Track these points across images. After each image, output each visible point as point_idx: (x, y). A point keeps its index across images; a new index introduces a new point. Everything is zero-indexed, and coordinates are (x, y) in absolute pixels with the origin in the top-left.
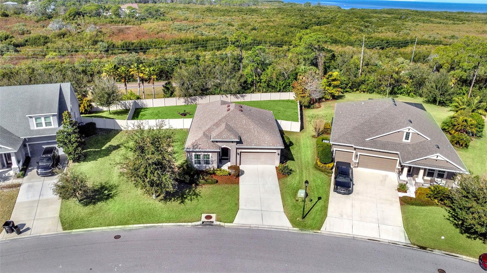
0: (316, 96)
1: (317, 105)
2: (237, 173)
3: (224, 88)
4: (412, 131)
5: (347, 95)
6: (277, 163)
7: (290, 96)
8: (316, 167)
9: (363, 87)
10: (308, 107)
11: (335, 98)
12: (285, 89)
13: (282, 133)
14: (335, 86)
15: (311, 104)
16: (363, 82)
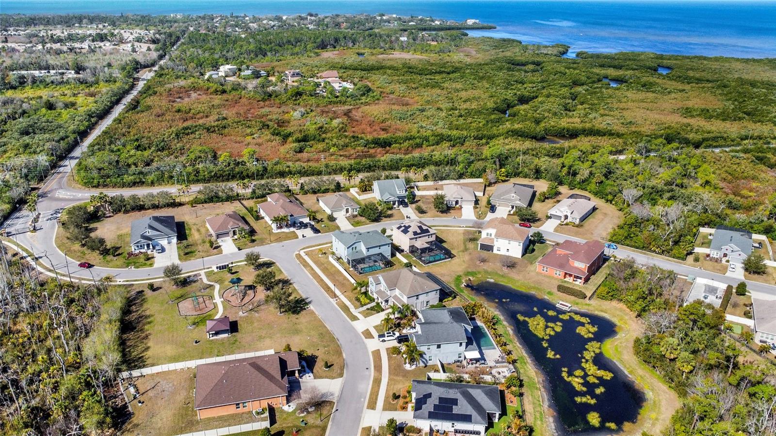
0: (493, 181)
1: (493, 185)
2: (461, 208)
3: (451, 176)
4: (514, 195)
5: (511, 179)
6: (474, 205)
7: (481, 180)
8: (486, 207)
9: (521, 175)
10: (489, 186)
11: (504, 181)
12: (479, 177)
13: (476, 196)
14: (503, 176)
15: (490, 184)
16: (521, 172)
